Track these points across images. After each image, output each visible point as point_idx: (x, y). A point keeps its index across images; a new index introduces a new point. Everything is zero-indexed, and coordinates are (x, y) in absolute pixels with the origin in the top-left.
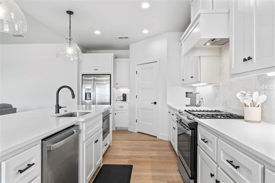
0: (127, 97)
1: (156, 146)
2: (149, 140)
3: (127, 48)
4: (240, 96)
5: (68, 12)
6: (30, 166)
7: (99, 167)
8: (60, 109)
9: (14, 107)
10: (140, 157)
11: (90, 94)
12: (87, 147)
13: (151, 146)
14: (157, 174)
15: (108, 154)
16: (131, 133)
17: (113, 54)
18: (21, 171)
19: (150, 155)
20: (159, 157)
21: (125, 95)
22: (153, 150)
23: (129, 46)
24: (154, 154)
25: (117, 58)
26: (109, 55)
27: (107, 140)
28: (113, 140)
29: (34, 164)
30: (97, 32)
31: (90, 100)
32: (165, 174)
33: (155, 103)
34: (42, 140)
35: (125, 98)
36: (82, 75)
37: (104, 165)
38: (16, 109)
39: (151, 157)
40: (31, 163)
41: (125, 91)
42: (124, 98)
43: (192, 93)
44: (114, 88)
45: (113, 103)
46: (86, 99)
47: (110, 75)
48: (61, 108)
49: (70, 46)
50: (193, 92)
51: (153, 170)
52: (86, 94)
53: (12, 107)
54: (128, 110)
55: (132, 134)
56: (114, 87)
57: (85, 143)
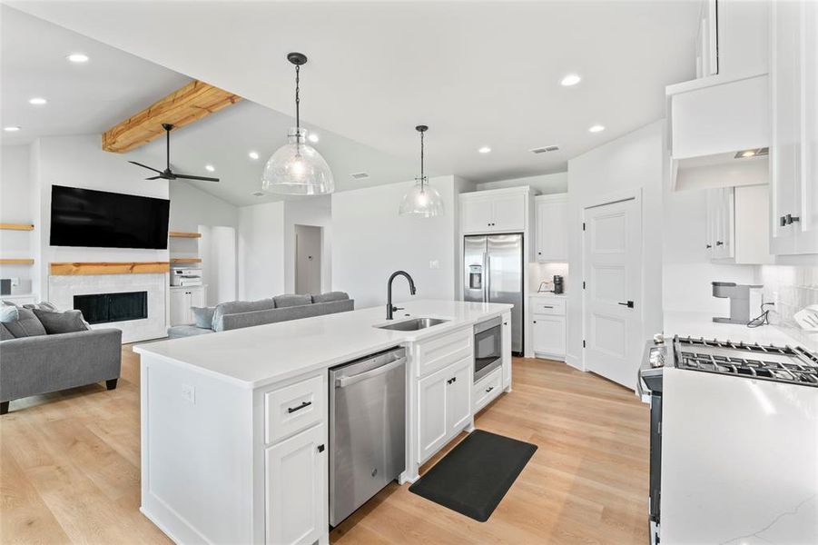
0: (566, 283)
1: (622, 415)
2: (609, 397)
3: (563, 168)
4: (808, 319)
5: (417, 128)
6: (305, 405)
7: (464, 432)
8: (393, 313)
9: (350, 298)
10: (565, 433)
11: (480, 275)
12: (426, 389)
13: (609, 412)
14: (588, 482)
15: (496, 409)
16: (571, 369)
17: (528, 188)
18: (291, 411)
19: (594, 434)
20: (616, 445)
21: (561, 279)
22: (606, 424)
23: (566, 164)
24: (606, 433)
25: (541, 194)
26: (519, 192)
27: (496, 379)
28: (514, 380)
29: (310, 403)
30: (485, 150)
31: (480, 288)
32: (610, 489)
33: (630, 304)
34: (331, 369)
35: (559, 285)
36: (465, 236)
37: (477, 432)
38: (353, 301)
39: (593, 439)
40: (307, 402)
41: (561, 269)
42: (558, 287)
43: (734, 285)
44: (531, 264)
45: (530, 297)
46: (471, 286)
47: (522, 234)
48: (395, 309)
49: (422, 192)
50: (737, 283)
51: (580, 471)
52: (471, 275)
53: (347, 297)
54: (562, 316)
55: (569, 373)
56: (533, 259)
57: (419, 382)
